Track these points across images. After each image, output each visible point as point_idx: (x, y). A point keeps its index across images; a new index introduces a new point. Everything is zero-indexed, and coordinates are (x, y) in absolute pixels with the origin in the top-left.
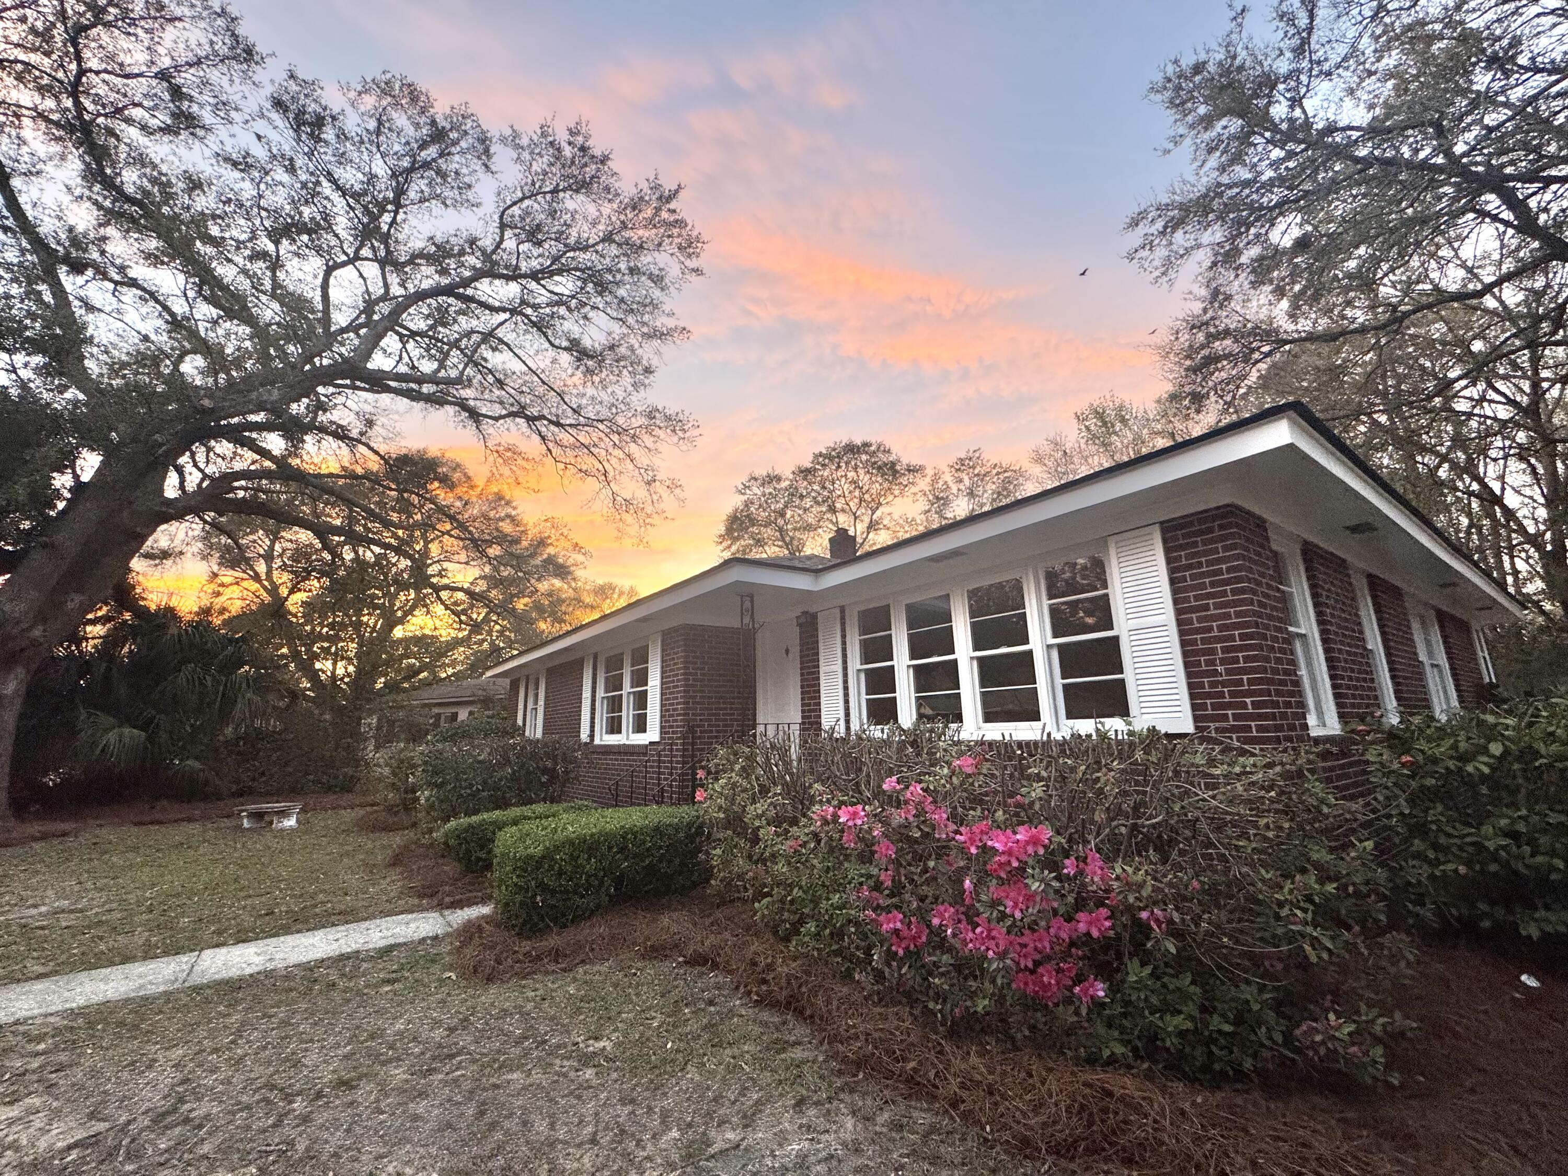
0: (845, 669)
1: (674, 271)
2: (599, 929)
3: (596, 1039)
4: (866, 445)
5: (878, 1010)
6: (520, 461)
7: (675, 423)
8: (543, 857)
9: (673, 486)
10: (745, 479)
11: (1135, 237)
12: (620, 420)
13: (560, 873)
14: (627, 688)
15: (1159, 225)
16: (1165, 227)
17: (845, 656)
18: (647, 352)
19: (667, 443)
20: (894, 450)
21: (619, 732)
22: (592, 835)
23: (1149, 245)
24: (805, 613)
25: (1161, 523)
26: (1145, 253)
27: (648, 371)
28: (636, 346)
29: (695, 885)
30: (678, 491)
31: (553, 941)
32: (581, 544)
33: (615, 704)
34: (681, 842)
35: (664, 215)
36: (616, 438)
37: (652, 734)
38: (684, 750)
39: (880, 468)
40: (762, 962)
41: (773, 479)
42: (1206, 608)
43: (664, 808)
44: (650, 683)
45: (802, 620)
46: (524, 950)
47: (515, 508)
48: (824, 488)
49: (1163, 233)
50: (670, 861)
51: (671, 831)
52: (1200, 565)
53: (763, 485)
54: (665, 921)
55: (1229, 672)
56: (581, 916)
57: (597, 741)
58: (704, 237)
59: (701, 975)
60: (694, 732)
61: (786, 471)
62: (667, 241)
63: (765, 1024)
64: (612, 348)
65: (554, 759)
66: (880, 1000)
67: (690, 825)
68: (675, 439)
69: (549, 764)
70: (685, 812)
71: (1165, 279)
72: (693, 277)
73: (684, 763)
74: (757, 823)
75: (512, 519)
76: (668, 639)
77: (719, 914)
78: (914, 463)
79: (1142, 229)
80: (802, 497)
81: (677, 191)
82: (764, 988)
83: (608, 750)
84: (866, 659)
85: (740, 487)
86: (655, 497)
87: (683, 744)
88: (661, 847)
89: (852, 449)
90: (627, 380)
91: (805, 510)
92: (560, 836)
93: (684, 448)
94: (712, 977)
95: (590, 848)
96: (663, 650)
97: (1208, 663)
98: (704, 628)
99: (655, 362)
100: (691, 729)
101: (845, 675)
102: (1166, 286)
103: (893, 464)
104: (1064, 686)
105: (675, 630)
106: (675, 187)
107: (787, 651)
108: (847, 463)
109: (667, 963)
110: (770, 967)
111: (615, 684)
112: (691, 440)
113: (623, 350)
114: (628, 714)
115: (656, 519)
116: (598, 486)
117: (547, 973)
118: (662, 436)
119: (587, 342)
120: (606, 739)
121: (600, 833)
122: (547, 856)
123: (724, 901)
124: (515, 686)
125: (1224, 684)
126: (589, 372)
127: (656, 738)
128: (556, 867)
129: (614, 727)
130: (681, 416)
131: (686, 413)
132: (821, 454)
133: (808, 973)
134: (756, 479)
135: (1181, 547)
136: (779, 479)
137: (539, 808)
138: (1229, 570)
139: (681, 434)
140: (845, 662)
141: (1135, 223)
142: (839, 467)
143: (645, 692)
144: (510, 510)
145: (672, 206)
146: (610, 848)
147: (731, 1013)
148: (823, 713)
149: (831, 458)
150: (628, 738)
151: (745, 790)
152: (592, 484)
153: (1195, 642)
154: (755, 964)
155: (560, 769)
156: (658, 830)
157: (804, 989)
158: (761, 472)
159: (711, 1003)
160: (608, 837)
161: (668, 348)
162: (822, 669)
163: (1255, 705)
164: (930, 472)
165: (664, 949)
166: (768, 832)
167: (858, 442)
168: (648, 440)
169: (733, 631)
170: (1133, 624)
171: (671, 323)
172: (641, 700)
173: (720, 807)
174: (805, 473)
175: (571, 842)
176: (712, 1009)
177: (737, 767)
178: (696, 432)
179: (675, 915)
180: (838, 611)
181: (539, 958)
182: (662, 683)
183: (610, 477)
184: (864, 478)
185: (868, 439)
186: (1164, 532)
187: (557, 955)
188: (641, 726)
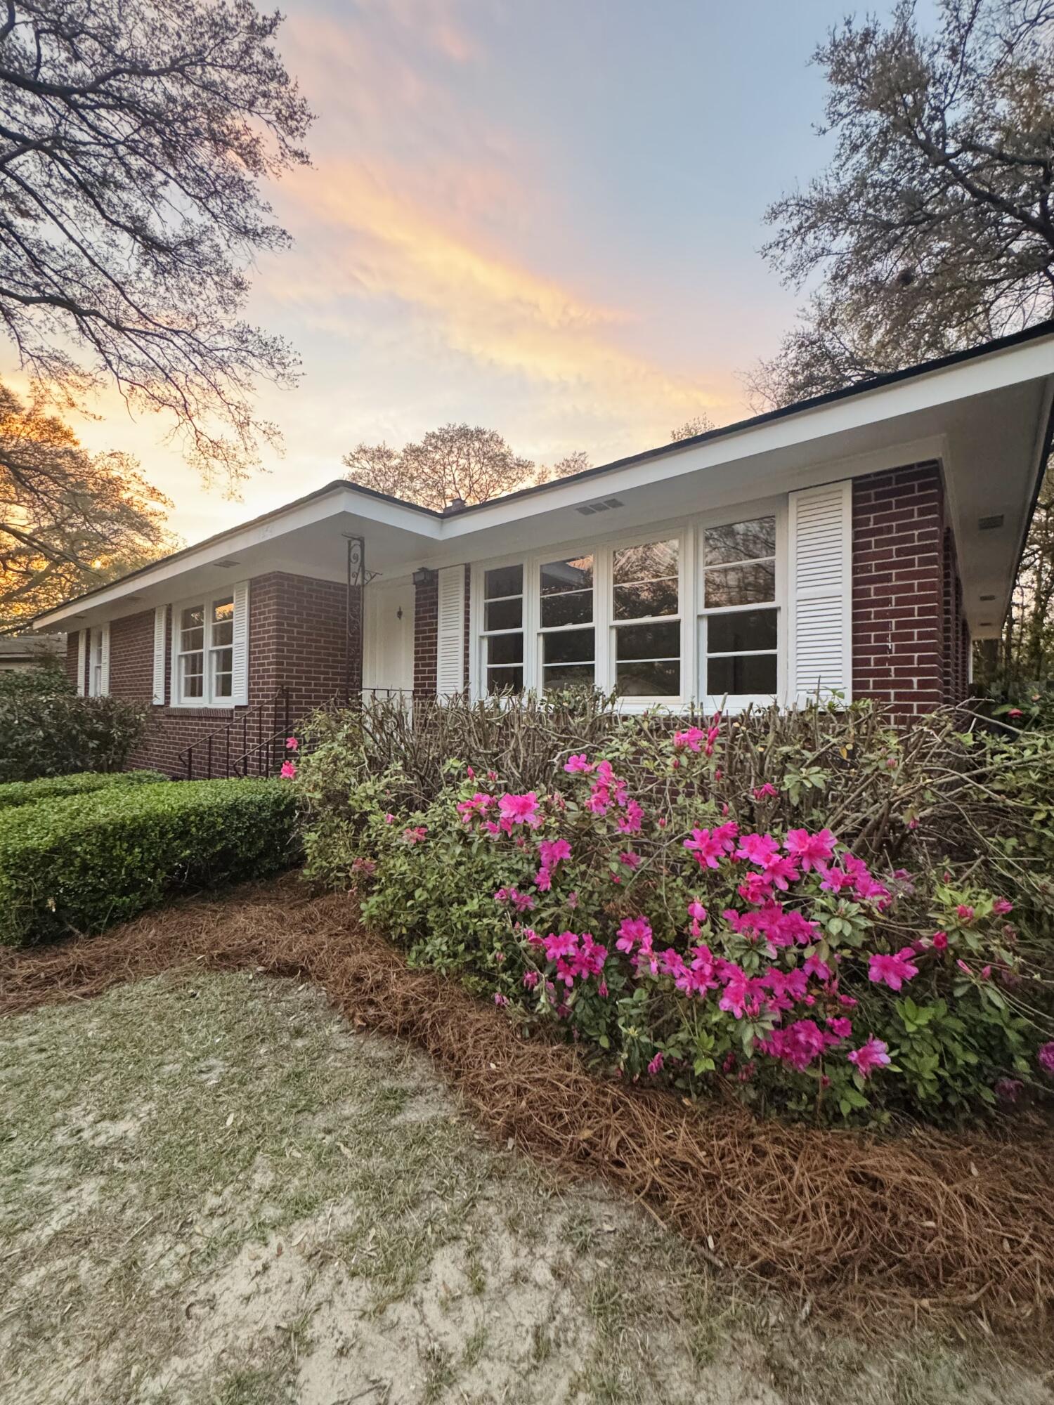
0: (467, 634)
1: (269, 148)
2: (148, 932)
3: (114, 1118)
4: (480, 432)
5: (530, 1048)
6: (72, 377)
7: (271, 353)
8: (53, 851)
9: (271, 433)
10: (353, 449)
11: (771, 232)
12: (201, 335)
13: (85, 868)
14: (208, 644)
15: (795, 223)
16: (800, 227)
17: (467, 620)
18: (238, 255)
19: (262, 376)
20: (506, 444)
21: (201, 694)
22: (134, 819)
23: (782, 244)
24: (423, 570)
25: (854, 479)
26: (777, 251)
27: (238, 285)
28: (223, 247)
29: (284, 868)
30: (276, 438)
31: (77, 954)
32: (160, 489)
33: (195, 664)
34: (264, 820)
35: (257, 56)
36: (197, 360)
37: (239, 696)
38: (276, 716)
39: (490, 459)
40: (371, 978)
41: (382, 454)
42: (887, 578)
43: (245, 782)
44: (235, 640)
45: (421, 577)
46: (25, 972)
47: (76, 443)
48: (434, 471)
49: (797, 232)
50: (251, 844)
51: (253, 809)
52: (889, 530)
53: (372, 459)
54: (240, 920)
55: (899, 649)
56: (120, 919)
57: (174, 704)
58: (311, 108)
59: (286, 989)
60: (288, 697)
61: (398, 447)
62: (261, 100)
63: (373, 1063)
64: (190, 243)
65: (108, 720)
66: (532, 1032)
67: (277, 802)
68: (273, 373)
69: (100, 727)
70: (272, 787)
71: (794, 281)
72: (294, 163)
73: (276, 729)
74: (367, 807)
75: (73, 456)
76: (256, 586)
77: (311, 908)
78: (523, 458)
79: (780, 223)
80: (412, 478)
81: (273, 24)
82: (371, 1011)
83: (186, 714)
84: (491, 625)
85: (349, 457)
86: (249, 444)
87: (275, 709)
88: (238, 829)
89: (464, 433)
90: (212, 292)
91: (415, 492)
92: (82, 822)
93: (283, 385)
94: (303, 992)
95: (131, 836)
96: (251, 603)
97: (878, 639)
98: (302, 579)
99: (247, 277)
100: (285, 693)
101: (467, 641)
102: (793, 288)
103: (504, 457)
104: (710, 660)
105: (266, 578)
106: (271, 15)
107: (400, 614)
108: (460, 449)
109: (241, 974)
110: (379, 986)
111: (193, 640)
112: (293, 379)
113: (205, 248)
114: (210, 674)
115: (250, 470)
116: (176, 420)
117: (60, 1002)
118: (257, 366)
119: (156, 227)
120: (181, 701)
121: (148, 814)
122: (61, 849)
123: (320, 890)
124: (73, 640)
125: (892, 661)
126: (161, 270)
127: (244, 701)
128: (77, 862)
129: (195, 688)
130: (279, 344)
131: (287, 342)
132: (433, 436)
133: (433, 995)
134: (365, 452)
135: (872, 509)
136: (390, 456)
137: (79, 780)
138: (921, 536)
139: (279, 368)
140: (467, 627)
141: (774, 214)
142: (450, 452)
143: (230, 651)
144: (69, 445)
145: (269, 42)
146: (163, 834)
147: (325, 1048)
148: (439, 682)
149: (443, 441)
150: (210, 700)
151: (348, 764)
152: (169, 416)
153: (867, 616)
154: (358, 979)
155: (116, 733)
156: (235, 809)
157: (426, 1015)
158: (372, 445)
159: (298, 1033)
160: (160, 821)
161: (263, 254)
162: (441, 634)
163: (922, 684)
164: (537, 470)
165: (239, 956)
166: (380, 820)
167: (472, 428)
168: (240, 371)
169: (340, 587)
170: (804, 593)
171: (267, 220)
172: (226, 660)
173: (316, 786)
174: (415, 453)
175: (101, 830)
176: (299, 1043)
177: (341, 736)
178: (298, 370)
179: (255, 911)
180: (462, 569)
181: (50, 981)
182: (250, 641)
183: (192, 409)
184: (475, 467)
185: (482, 427)
186: (855, 488)
187: (77, 975)
188: (225, 688)
